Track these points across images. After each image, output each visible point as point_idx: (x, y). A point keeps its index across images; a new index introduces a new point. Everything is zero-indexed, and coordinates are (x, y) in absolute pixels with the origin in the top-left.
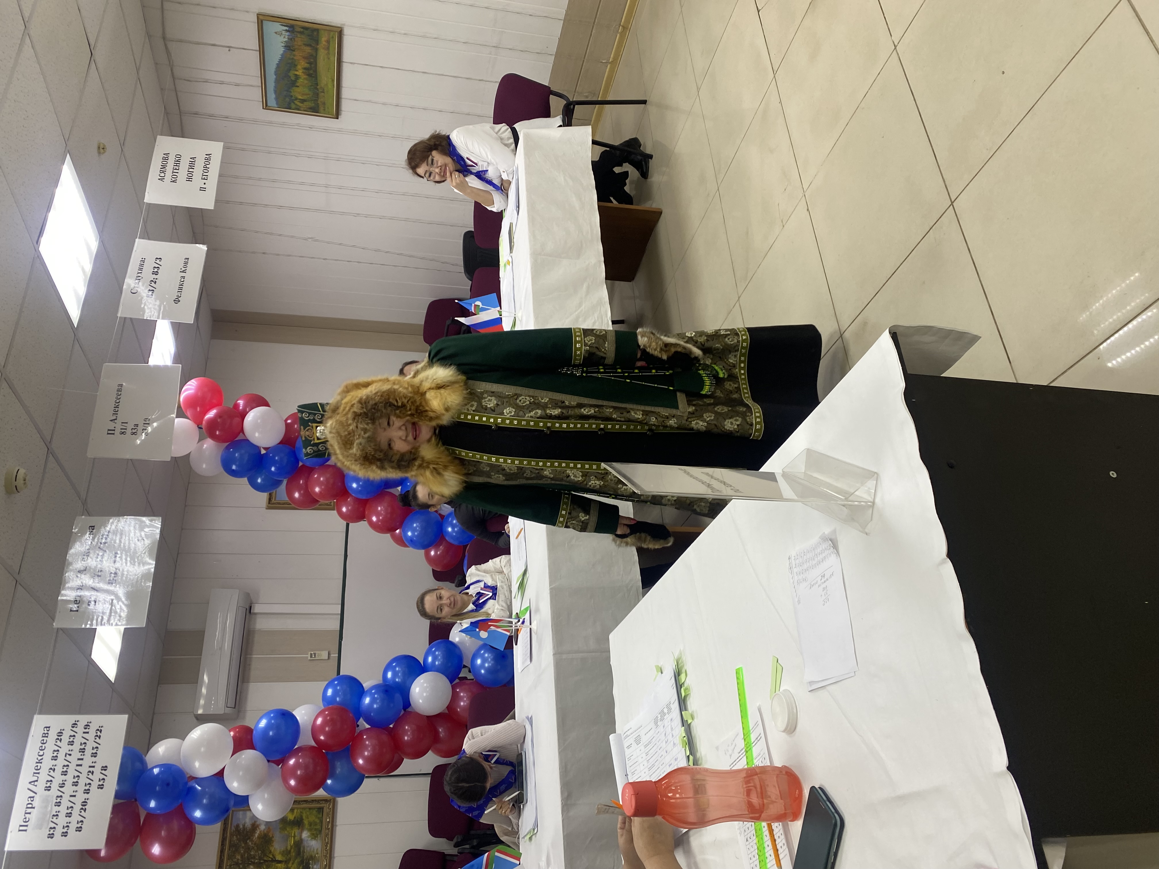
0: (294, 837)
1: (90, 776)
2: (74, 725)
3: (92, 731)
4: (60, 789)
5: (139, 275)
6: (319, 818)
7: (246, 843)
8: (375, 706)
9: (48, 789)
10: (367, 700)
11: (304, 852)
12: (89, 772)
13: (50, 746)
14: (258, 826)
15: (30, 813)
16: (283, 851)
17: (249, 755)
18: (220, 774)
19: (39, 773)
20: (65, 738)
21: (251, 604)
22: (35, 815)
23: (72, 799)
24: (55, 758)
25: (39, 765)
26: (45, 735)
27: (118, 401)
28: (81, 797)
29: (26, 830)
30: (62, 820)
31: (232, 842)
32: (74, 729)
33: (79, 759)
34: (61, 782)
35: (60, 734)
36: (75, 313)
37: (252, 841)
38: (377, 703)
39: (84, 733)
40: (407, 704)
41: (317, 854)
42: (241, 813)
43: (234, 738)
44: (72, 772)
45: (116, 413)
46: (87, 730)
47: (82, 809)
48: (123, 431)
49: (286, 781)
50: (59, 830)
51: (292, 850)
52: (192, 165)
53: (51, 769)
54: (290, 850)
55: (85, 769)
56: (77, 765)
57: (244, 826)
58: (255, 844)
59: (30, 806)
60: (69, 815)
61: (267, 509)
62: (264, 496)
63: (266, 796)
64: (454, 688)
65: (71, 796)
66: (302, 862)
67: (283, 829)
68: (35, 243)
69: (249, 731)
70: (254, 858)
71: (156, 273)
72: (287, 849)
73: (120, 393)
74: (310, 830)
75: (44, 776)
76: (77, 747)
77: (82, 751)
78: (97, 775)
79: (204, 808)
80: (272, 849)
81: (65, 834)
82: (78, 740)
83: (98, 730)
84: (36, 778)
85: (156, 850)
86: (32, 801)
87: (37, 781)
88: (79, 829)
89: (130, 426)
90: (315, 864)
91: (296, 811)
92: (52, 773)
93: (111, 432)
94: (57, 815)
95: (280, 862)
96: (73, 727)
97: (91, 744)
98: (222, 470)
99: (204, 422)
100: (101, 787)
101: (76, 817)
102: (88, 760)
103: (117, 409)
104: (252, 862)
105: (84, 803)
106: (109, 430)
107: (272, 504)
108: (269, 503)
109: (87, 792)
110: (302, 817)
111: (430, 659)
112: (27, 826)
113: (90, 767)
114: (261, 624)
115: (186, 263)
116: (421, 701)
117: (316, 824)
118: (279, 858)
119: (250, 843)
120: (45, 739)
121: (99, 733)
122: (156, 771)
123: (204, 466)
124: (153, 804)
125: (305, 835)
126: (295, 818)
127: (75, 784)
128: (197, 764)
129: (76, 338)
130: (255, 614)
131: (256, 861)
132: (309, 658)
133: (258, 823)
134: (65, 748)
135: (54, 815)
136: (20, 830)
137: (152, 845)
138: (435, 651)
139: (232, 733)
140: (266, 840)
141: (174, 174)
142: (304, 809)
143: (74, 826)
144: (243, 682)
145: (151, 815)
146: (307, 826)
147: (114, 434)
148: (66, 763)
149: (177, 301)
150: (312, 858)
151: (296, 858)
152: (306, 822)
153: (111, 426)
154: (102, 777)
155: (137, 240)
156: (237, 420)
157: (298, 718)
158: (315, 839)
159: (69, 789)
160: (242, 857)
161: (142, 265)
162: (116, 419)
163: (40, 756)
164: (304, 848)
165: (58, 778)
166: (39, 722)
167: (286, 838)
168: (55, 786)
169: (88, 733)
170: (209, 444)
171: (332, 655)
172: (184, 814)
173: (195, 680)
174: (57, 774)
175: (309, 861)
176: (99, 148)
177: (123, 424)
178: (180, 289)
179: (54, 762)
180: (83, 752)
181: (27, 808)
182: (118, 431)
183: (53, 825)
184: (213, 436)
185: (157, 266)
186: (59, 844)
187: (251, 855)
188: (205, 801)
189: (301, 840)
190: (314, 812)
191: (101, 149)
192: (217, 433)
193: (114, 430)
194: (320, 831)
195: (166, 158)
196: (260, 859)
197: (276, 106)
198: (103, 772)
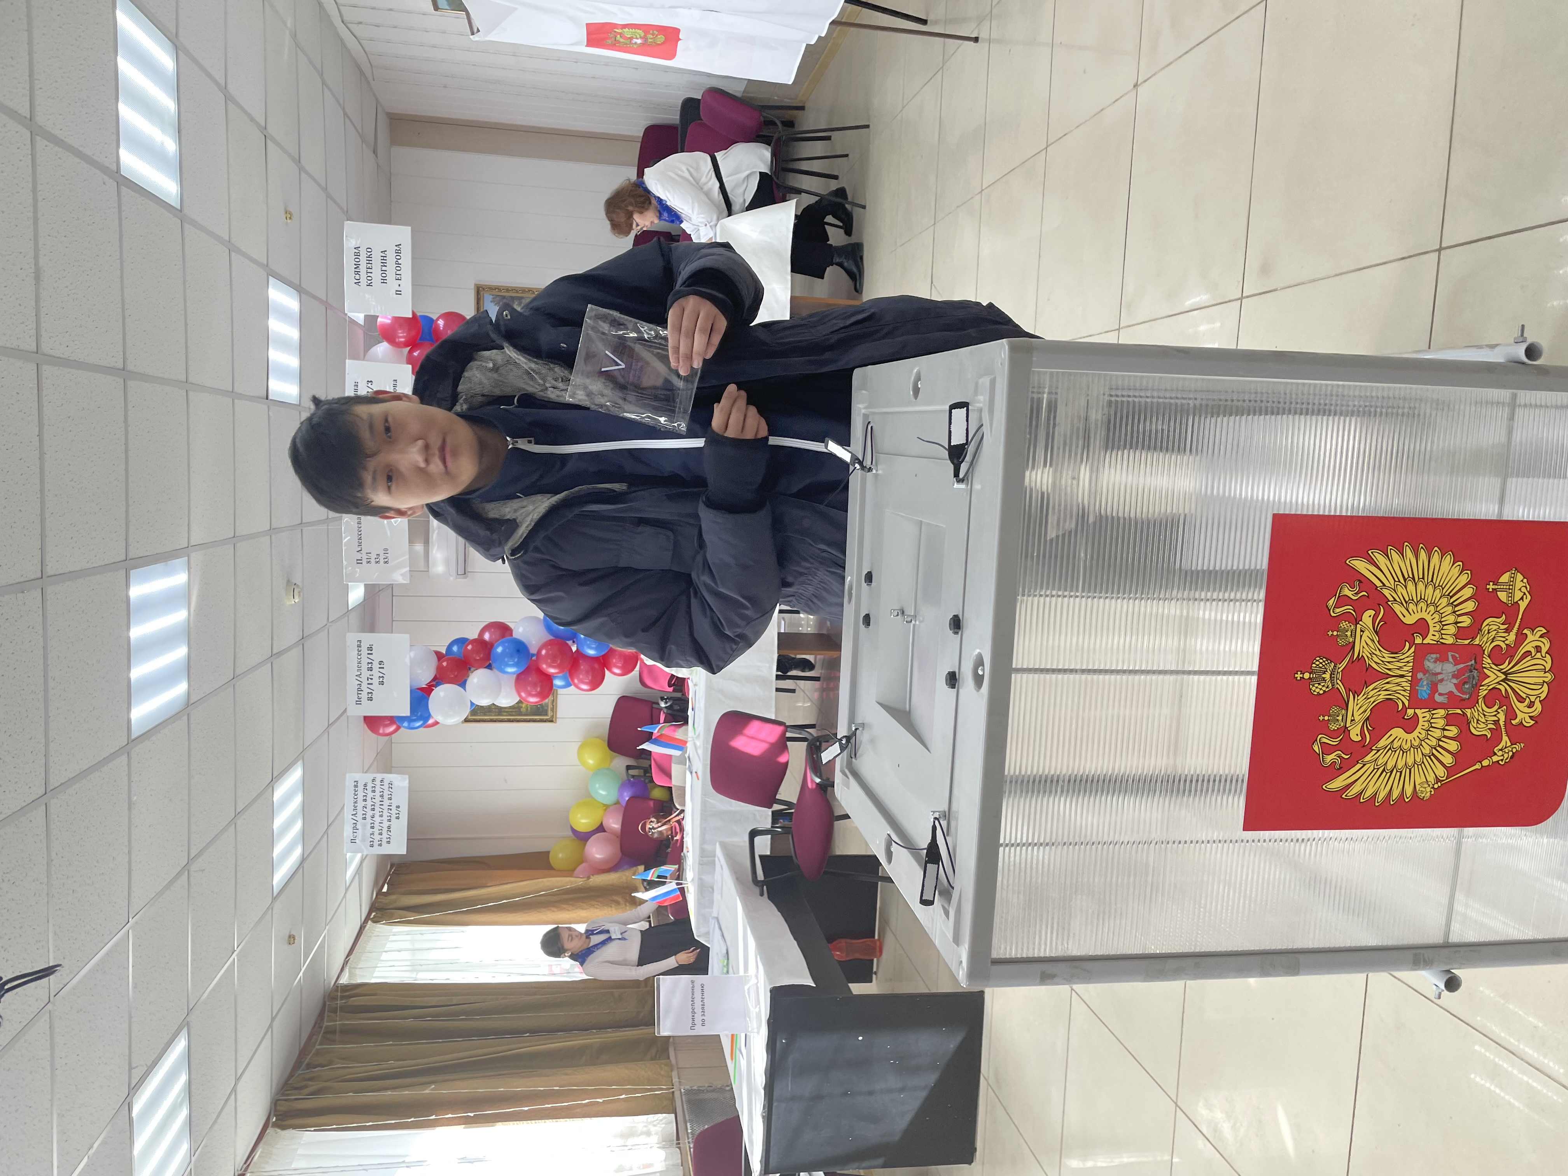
1: (390, 812)
2: (374, 780)
3: (386, 783)
4: (372, 819)
9: (364, 819)
12: (389, 809)
13: (361, 794)
19: (356, 809)
25: (356, 804)
26: (356, 786)
28: (386, 824)
30: (377, 837)
32: (374, 783)
33: (380, 801)
34: (372, 815)
35: (365, 785)
44: (377, 809)
45: (360, 544)
46: (382, 783)
47: (388, 831)
50: (376, 843)
52: (384, 261)
53: (364, 807)
55: (385, 807)
56: (380, 805)
60: (381, 834)
65: (380, 823)
75: (360, 812)
76: (378, 794)
78: (394, 811)
81: (380, 845)
82: (378, 789)
83: (390, 783)
84: (355, 812)
88: (389, 842)
89: (373, 556)
93: (359, 561)
94: (373, 834)
97: (386, 792)
100: (398, 818)
101: (385, 836)
102: (386, 802)
103: (360, 541)
105: (389, 827)
109: (389, 821)
113: (389, 806)
121: (391, 786)
127: (381, 816)
134: (370, 794)
141: (369, 274)
143: (385, 840)
148: (373, 804)
154: (398, 812)
155: (347, 361)
159: (377, 819)
163: (355, 799)
165: (370, 813)
168: (368, 817)
174: (369, 809)
179: (365, 802)
180: (383, 797)
182: (364, 561)
195: (357, 255)
198: (397, 809)
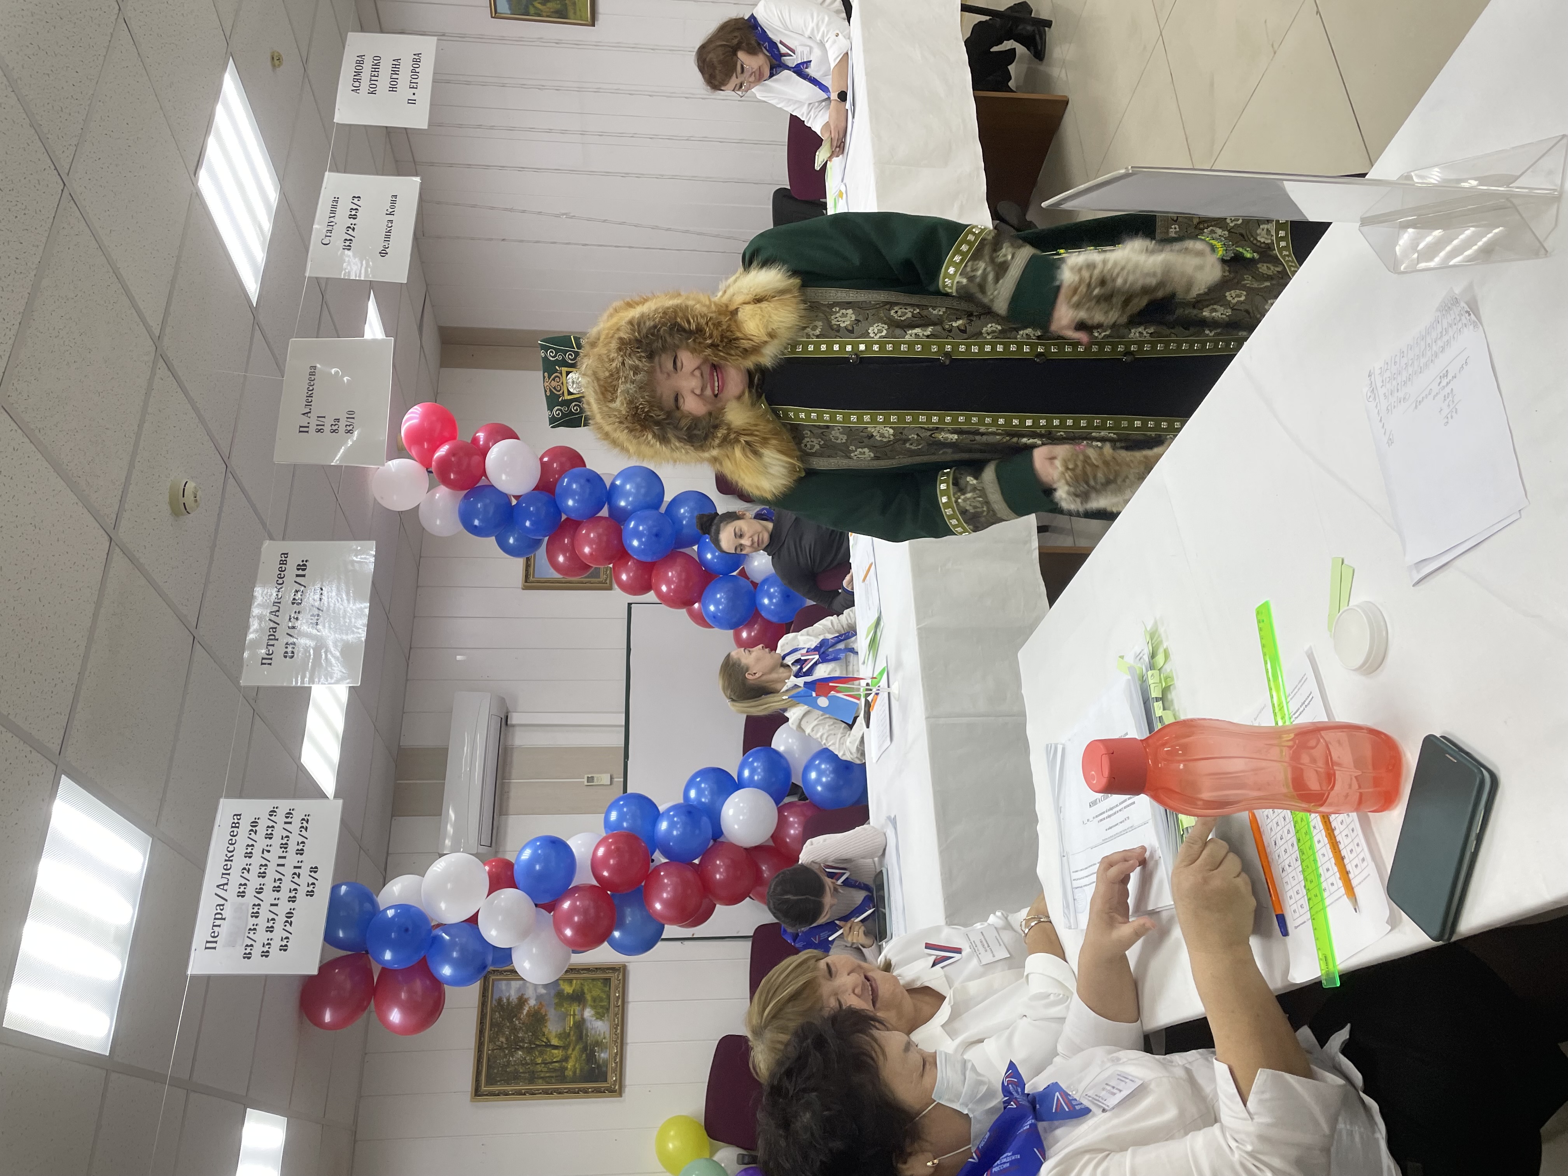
0: (574, 1015)
1: (296, 880)
2: (273, 812)
3: (296, 821)
4: (257, 895)
5: (332, 219)
6: (604, 992)
7: (511, 1022)
8: (675, 833)
9: (241, 895)
10: (664, 825)
11: (587, 1035)
12: (295, 874)
13: (242, 840)
14: (526, 1000)
15: (219, 926)
16: (560, 1034)
17: (508, 894)
18: (473, 920)
19: (229, 874)
20: (262, 829)
21: (507, 713)
22: (224, 930)
23: (273, 909)
24: (249, 855)
25: (229, 863)
26: (235, 825)
27: (311, 388)
28: (284, 907)
29: (215, 948)
30: (261, 936)
31: (494, 1020)
32: (272, 818)
33: (280, 857)
34: (259, 887)
35: (254, 824)
36: (252, 286)
37: (519, 1019)
38: (677, 829)
39: (286, 823)
40: (717, 832)
41: (605, 1038)
42: (504, 982)
43: (490, 875)
44: (271, 874)
45: (309, 404)
46: (289, 820)
47: (287, 922)
48: (319, 427)
49: (559, 931)
50: (258, 949)
51: (572, 1033)
52: (395, 69)
53: (244, 869)
54: (569, 1033)
55: (288, 871)
56: (278, 865)
57: (508, 999)
58: (523, 1024)
59: (219, 916)
60: (270, 929)
61: (523, 589)
62: (519, 563)
63: (534, 950)
64: (780, 811)
65: (272, 905)
66: (585, 1049)
67: (559, 1005)
68: (192, 176)
69: (509, 866)
70: (523, 1041)
71: (354, 217)
72: (565, 1032)
73: (313, 377)
74: (594, 1007)
75: (235, 878)
76: (276, 841)
77: (284, 846)
78: (305, 879)
79: (455, 964)
80: (546, 1031)
81: (265, 954)
82: (278, 832)
83: (303, 819)
84: (225, 881)
85: (395, 1016)
86: (222, 910)
87: (227, 884)
88: (284, 948)
89: (328, 421)
90: (602, 1052)
91: (574, 982)
92: (246, 875)
93: (303, 429)
94: (255, 929)
95: (556, 1047)
96: (271, 815)
97: (295, 838)
98: (461, 527)
99: (433, 463)
100: (310, 894)
101: (279, 932)
102: (292, 859)
103: (310, 399)
104: (520, 1046)
105: (290, 915)
106: (301, 427)
107: (530, 582)
108: (526, 582)
109: (292, 900)
110: (583, 990)
111: (746, 773)
112: (216, 942)
113: (295, 867)
114: (520, 739)
115: (393, 202)
116: (736, 827)
117: (601, 1000)
118: (555, 1042)
119: (517, 1022)
120: (235, 829)
121: (305, 824)
122: (390, 913)
123: (438, 522)
124: (388, 956)
125: (588, 1013)
126: (574, 991)
127: (277, 889)
128: (443, 906)
129: (256, 322)
130: (513, 726)
131: (526, 1045)
132: (586, 783)
133: (526, 997)
134: (261, 842)
135: (250, 929)
136: (206, 948)
137: (390, 1009)
138: (753, 762)
139: (487, 868)
140: (538, 1018)
141: (373, 82)
142: (585, 979)
143: (276, 944)
144: (501, 814)
145: (386, 972)
146: (590, 1002)
147: (307, 432)
148: (264, 862)
149: (383, 253)
150: (598, 1043)
151: (577, 1042)
152: (588, 997)
153: (304, 421)
154: (312, 880)
155: (327, 173)
156: (476, 459)
157: (574, 850)
158: (601, 1019)
159: (268, 896)
160: (507, 1039)
161: (334, 207)
162: (310, 412)
163: (229, 852)
164: (587, 1030)
165: (254, 882)
166: (227, 808)
167: (564, 1017)
168: (250, 891)
169: (290, 823)
170: (442, 492)
171: (616, 780)
172: (430, 971)
173: (437, 811)
174: (253, 875)
175: (594, 1047)
176: (273, 58)
177: (319, 419)
178: (387, 237)
179: (248, 860)
180: (286, 848)
181: (215, 919)
182: (313, 428)
183: (250, 942)
184: (446, 481)
185: (355, 207)
186: (257, 967)
187: (519, 1037)
188: (455, 954)
189: (583, 1020)
190: (599, 984)
191: (276, 60)
192: (452, 476)
193: (308, 427)
194: (608, 1009)
195: (360, 63)
196: (530, 1043)
197: (509, 12)
198: (312, 874)
